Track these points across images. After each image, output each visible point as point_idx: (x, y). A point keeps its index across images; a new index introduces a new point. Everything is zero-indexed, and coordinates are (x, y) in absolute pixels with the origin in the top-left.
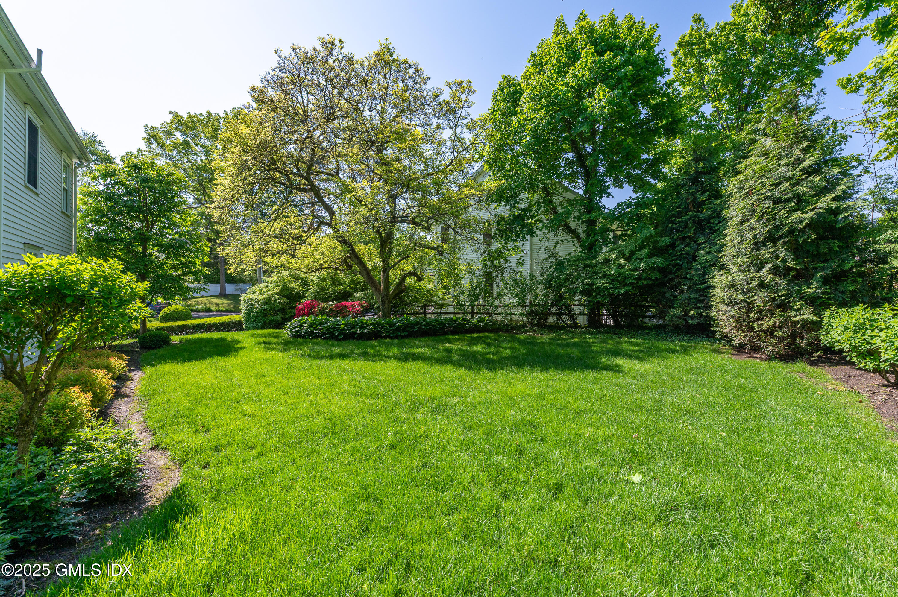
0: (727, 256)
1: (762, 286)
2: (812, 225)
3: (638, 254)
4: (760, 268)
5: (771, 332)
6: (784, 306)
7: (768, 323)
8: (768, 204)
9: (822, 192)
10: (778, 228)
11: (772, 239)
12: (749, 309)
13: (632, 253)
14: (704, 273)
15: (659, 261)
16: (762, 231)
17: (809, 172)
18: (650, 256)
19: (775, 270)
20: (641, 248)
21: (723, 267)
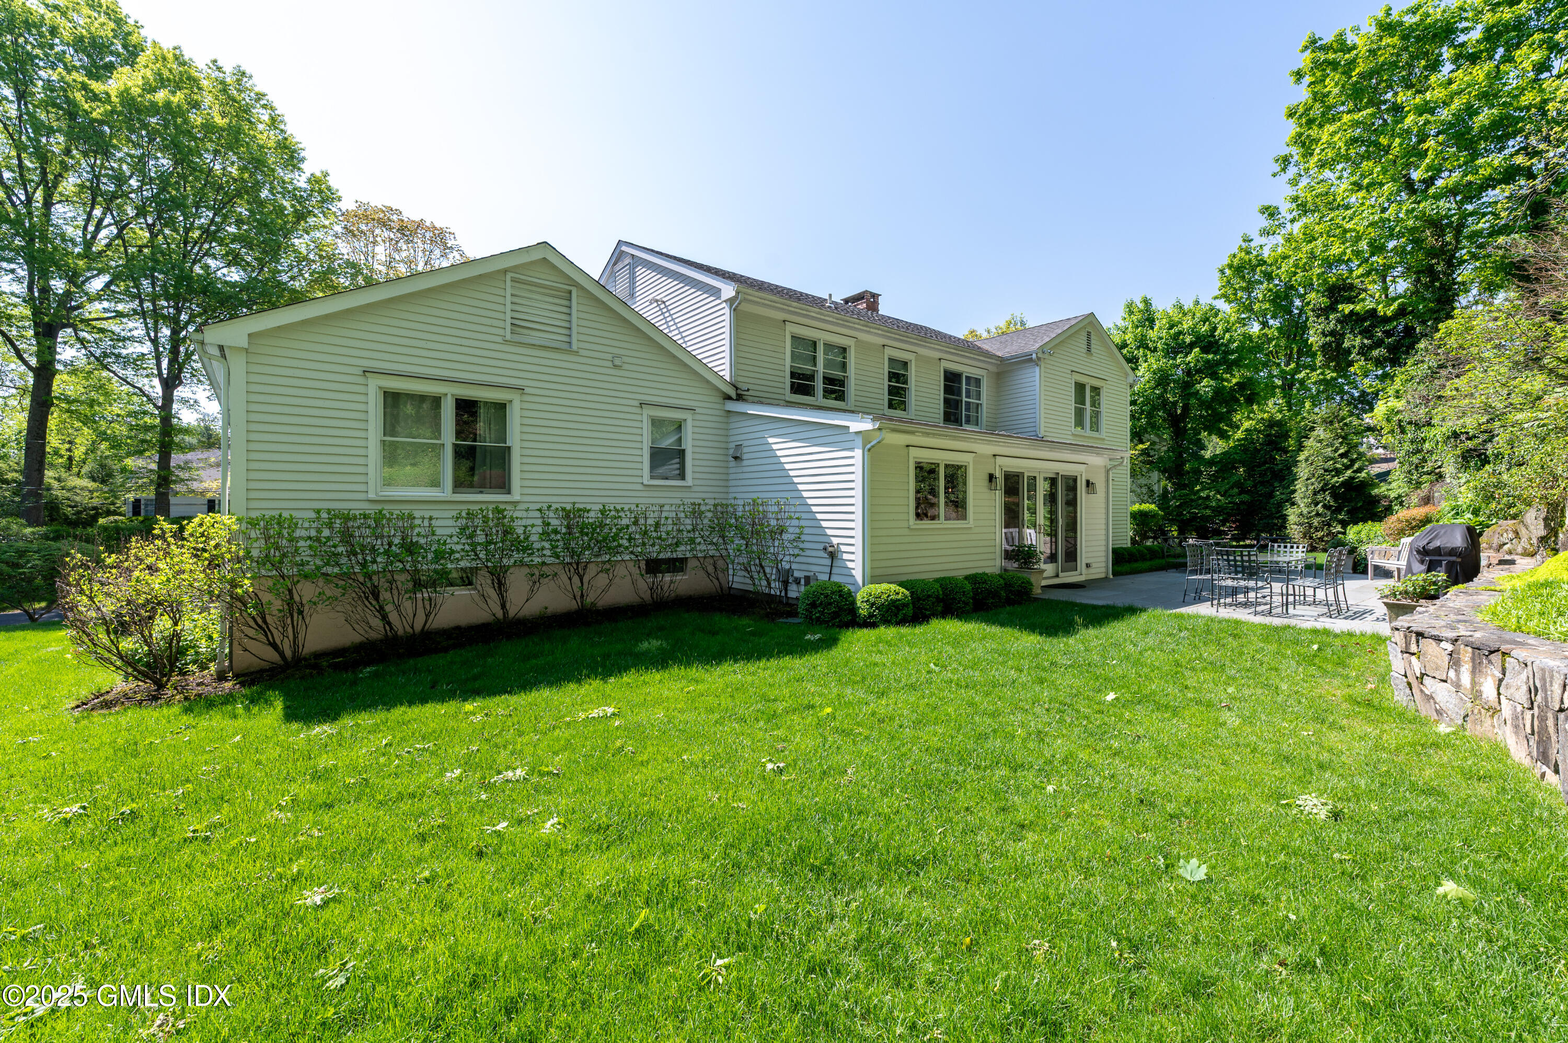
0: (1297, 496)
1: (1318, 515)
2: (1343, 484)
3: (1231, 492)
4: (1316, 504)
5: (1321, 539)
6: (1329, 525)
7: (1320, 534)
8: (1322, 472)
9: (1347, 467)
10: (1326, 485)
11: (1323, 490)
12: (1311, 527)
13: (1226, 492)
14: (1280, 506)
15: (1246, 497)
16: (1318, 486)
17: (1342, 456)
18: (1240, 493)
19: (1324, 506)
20: (1232, 488)
21: (1293, 504)
